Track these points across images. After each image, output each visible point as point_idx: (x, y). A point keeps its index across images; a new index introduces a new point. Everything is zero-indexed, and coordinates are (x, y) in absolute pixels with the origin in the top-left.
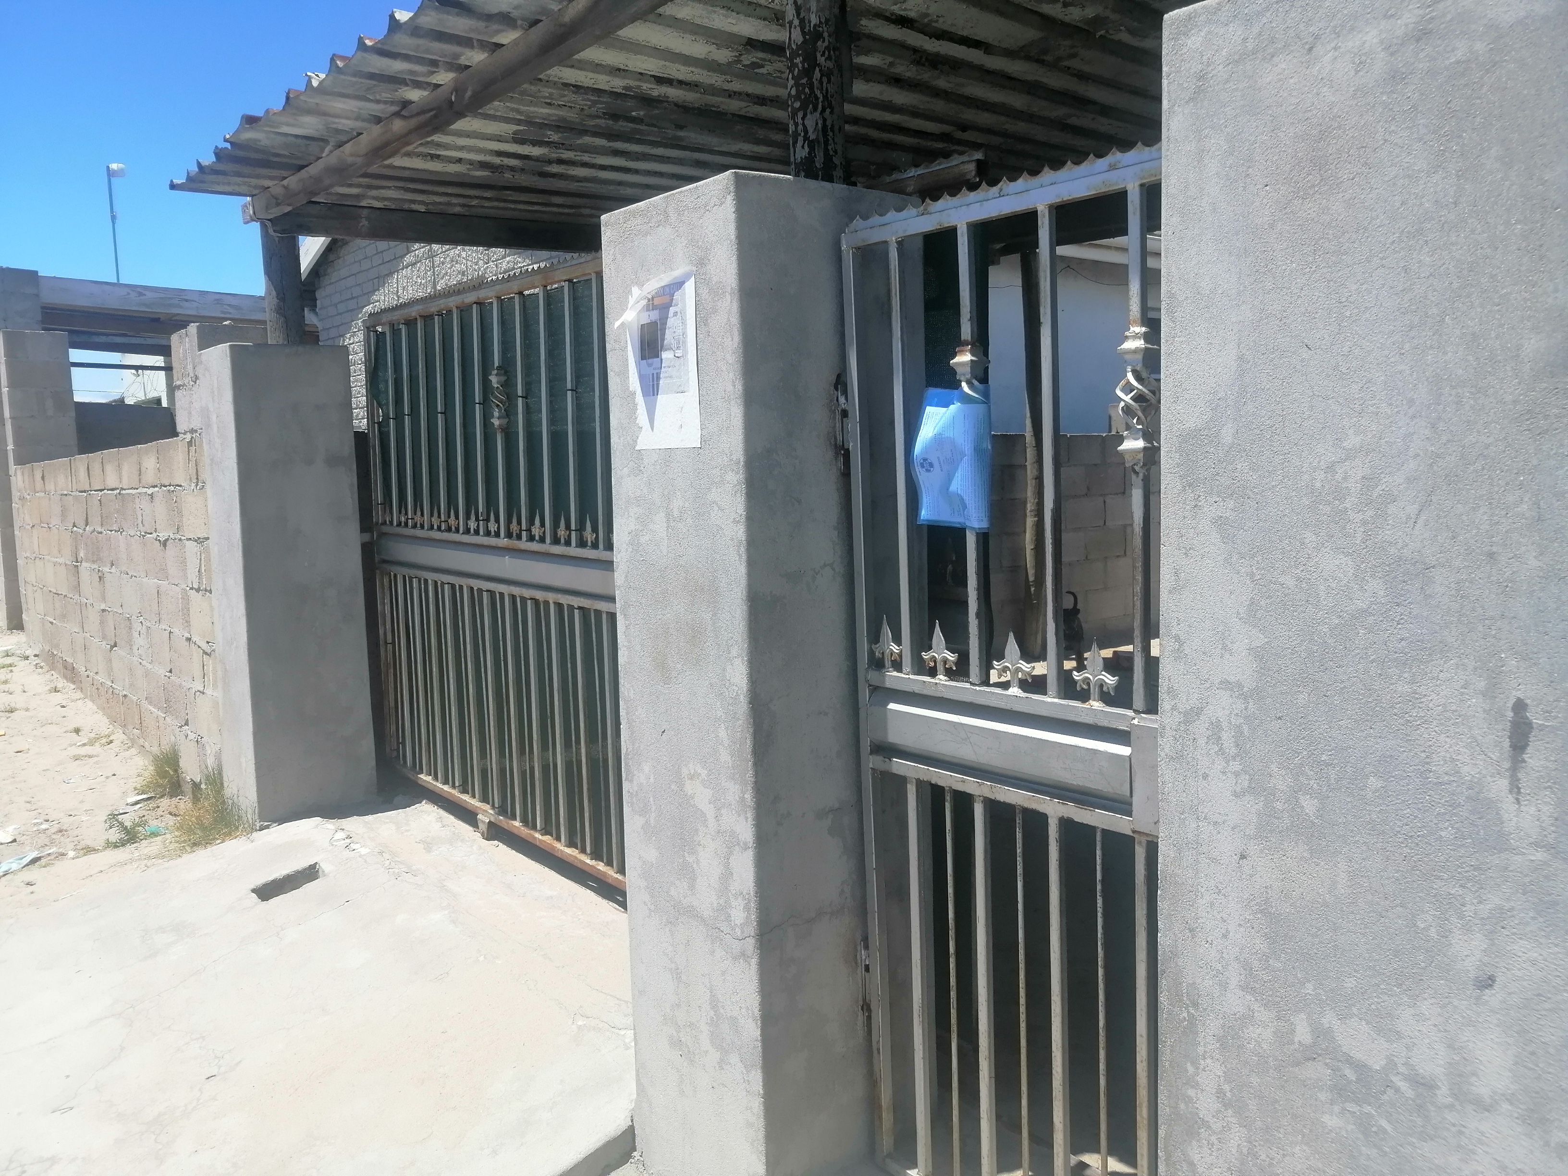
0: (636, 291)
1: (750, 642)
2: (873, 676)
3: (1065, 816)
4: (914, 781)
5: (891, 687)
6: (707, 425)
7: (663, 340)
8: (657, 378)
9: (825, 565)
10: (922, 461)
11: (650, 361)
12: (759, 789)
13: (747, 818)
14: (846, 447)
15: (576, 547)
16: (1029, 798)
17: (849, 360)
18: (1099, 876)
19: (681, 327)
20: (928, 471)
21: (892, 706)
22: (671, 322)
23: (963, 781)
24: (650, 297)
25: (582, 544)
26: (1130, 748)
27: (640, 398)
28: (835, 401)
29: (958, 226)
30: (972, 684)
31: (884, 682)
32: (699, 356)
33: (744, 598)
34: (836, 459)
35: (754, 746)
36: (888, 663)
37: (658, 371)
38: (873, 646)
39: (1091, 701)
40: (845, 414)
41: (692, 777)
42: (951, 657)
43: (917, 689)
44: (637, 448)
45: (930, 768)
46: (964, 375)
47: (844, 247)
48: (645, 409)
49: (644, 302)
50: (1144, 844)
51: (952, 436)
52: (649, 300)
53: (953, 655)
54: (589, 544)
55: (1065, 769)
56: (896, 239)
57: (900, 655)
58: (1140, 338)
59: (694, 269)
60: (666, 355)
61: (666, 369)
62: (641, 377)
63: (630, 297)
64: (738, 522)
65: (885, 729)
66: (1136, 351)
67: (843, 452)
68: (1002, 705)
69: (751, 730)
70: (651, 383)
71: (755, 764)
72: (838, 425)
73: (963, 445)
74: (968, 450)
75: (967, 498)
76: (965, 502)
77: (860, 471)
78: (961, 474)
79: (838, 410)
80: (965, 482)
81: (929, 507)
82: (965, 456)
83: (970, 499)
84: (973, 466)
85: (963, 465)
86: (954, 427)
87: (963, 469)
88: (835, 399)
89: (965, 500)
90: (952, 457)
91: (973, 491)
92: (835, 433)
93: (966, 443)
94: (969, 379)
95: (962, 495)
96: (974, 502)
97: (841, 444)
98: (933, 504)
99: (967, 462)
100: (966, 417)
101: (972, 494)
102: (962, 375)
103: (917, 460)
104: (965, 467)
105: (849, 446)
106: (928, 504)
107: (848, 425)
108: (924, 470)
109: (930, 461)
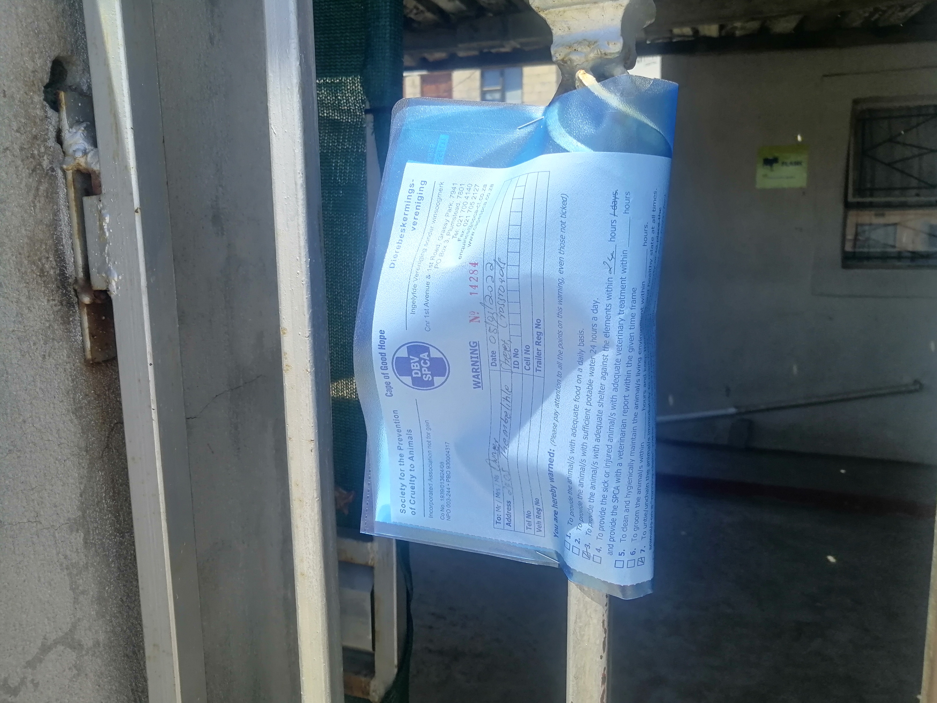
10: (403, 353)
20: (420, 383)
40: (88, 184)
67: (87, 300)
72: (69, 218)
73: (602, 308)
74: (621, 327)
75: (598, 493)
76: (587, 504)
77: (150, 360)
78: (576, 408)
79: (64, 172)
80: (592, 437)
81: (408, 491)
82: (605, 348)
83: (610, 495)
84: (633, 386)
85: (586, 377)
86: (563, 238)
87: (584, 392)
88: (52, 134)
89: (585, 497)
90: (538, 344)
91: (625, 470)
92: (58, 241)
93: (615, 302)
94: (611, 61)
95: (575, 479)
96: (621, 506)
97: (81, 275)
98: (427, 482)
99: (611, 370)
100: (621, 197)
101: (618, 481)
102: (580, 43)
103: (381, 347)
104: (596, 388)
105: (108, 283)
106: (406, 482)
107: (101, 219)
108: (408, 380)
109: (434, 354)
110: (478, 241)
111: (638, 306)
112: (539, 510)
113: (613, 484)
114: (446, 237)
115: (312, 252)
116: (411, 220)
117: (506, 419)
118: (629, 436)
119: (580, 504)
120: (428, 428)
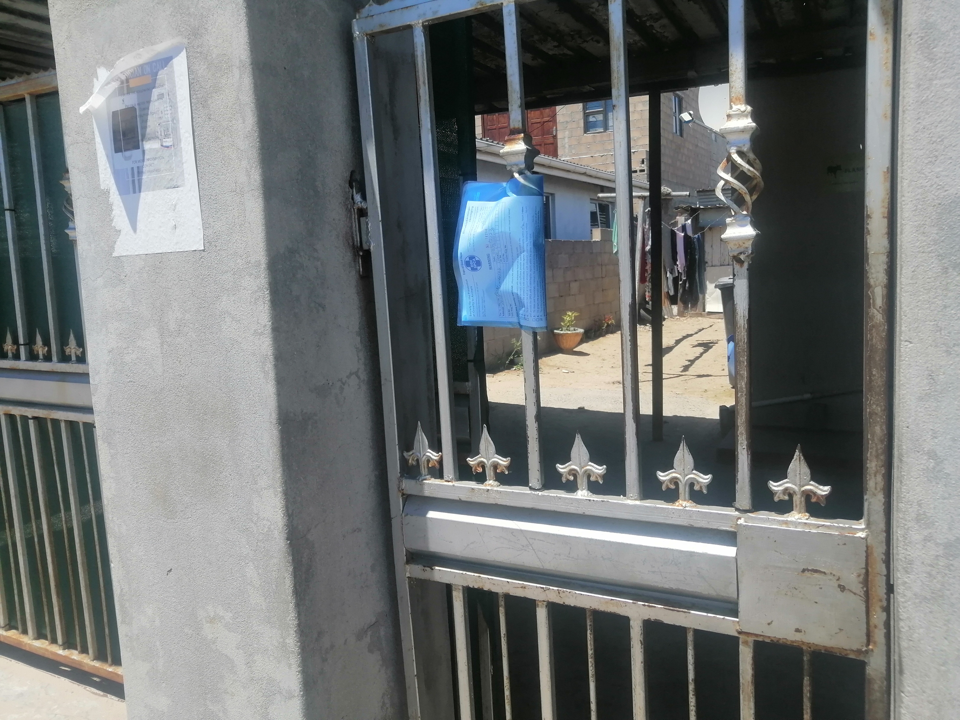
0: (103, 74)
1: (284, 471)
2: (408, 486)
3: (653, 618)
4: (461, 588)
5: (432, 496)
6: (213, 224)
7: (144, 128)
8: (138, 172)
9: (351, 374)
10: (468, 259)
11: (128, 153)
12: (302, 631)
13: (290, 666)
14: (365, 247)
15: (26, 360)
16: (607, 602)
17: (367, 154)
18: (691, 675)
19: (169, 112)
20: (473, 269)
21: (432, 514)
22: (154, 106)
23: (524, 587)
24: (123, 78)
25: (33, 357)
26: (736, 548)
27: (115, 198)
28: (351, 200)
29: (504, 4)
30: (531, 488)
31: (422, 490)
32: (197, 144)
33: (274, 421)
34: (355, 261)
35: (295, 586)
36: (424, 471)
37: (140, 164)
38: (405, 454)
39: (681, 502)
40: (362, 213)
41: (212, 620)
42: (503, 462)
43: (464, 497)
44: (115, 254)
45: (482, 576)
46: (517, 165)
47: (356, 33)
48: (123, 209)
49: (115, 85)
50: (751, 645)
51: (507, 230)
52: (122, 82)
53: (505, 459)
54: (41, 357)
55: (654, 572)
56: (423, 23)
57: (440, 462)
58: (746, 116)
59: (185, 41)
60: (148, 146)
61: (150, 162)
62: (117, 174)
63: (95, 80)
64: (262, 334)
65: (425, 538)
66: (743, 131)
67: (361, 254)
68: (572, 509)
69: (291, 569)
70: (131, 179)
71: (298, 605)
72: (355, 225)
73: (521, 240)
74: (527, 245)
75: (526, 297)
76: (523, 301)
77: (385, 272)
78: (518, 271)
79: (354, 209)
80: (522, 279)
81: (472, 308)
82: (524, 252)
83: (529, 297)
84: (532, 263)
85: (519, 261)
86: (509, 221)
87: (519, 266)
88: (351, 197)
89: (522, 298)
90: (506, 253)
91: (533, 288)
92: (352, 233)
93: (525, 238)
94: (522, 170)
95: (519, 294)
96: (533, 300)
97: (359, 245)
98: (478, 304)
99: (525, 258)
100: (525, 210)
101: (531, 292)
102: (514, 165)
103: (461, 258)
104: (522, 264)
105: (369, 246)
106: (471, 305)
107: (367, 224)
108: (469, 268)
109: (477, 259)
110: (487, 223)
111: (532, 239)
112: (512, 308)
113: (529, 293)
114: (479, 223)
115: (439, 232)
116: (469, 218)
117: (499, 279)
118: (533, 279)
119: (521, 301)
120: (477, 285)
